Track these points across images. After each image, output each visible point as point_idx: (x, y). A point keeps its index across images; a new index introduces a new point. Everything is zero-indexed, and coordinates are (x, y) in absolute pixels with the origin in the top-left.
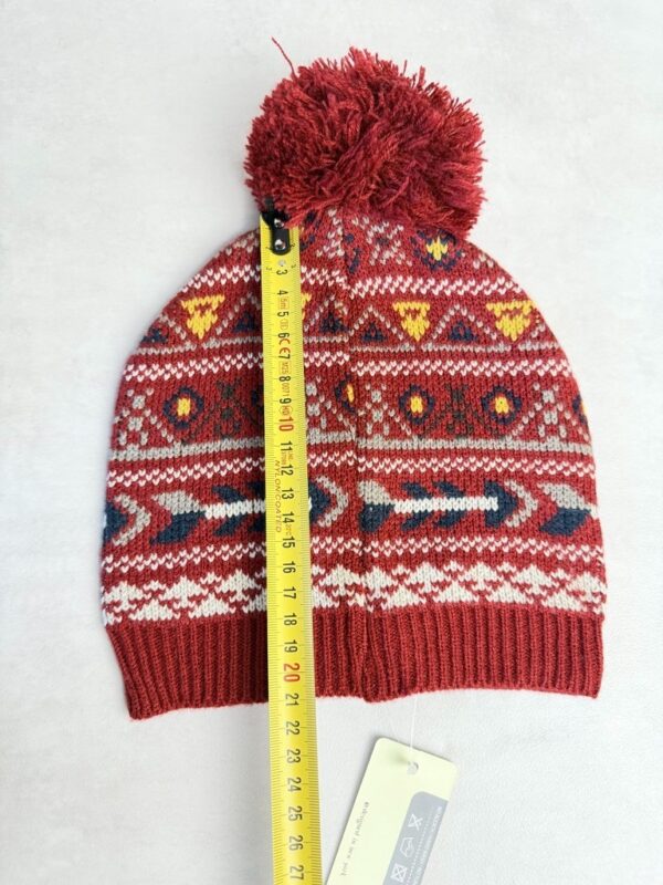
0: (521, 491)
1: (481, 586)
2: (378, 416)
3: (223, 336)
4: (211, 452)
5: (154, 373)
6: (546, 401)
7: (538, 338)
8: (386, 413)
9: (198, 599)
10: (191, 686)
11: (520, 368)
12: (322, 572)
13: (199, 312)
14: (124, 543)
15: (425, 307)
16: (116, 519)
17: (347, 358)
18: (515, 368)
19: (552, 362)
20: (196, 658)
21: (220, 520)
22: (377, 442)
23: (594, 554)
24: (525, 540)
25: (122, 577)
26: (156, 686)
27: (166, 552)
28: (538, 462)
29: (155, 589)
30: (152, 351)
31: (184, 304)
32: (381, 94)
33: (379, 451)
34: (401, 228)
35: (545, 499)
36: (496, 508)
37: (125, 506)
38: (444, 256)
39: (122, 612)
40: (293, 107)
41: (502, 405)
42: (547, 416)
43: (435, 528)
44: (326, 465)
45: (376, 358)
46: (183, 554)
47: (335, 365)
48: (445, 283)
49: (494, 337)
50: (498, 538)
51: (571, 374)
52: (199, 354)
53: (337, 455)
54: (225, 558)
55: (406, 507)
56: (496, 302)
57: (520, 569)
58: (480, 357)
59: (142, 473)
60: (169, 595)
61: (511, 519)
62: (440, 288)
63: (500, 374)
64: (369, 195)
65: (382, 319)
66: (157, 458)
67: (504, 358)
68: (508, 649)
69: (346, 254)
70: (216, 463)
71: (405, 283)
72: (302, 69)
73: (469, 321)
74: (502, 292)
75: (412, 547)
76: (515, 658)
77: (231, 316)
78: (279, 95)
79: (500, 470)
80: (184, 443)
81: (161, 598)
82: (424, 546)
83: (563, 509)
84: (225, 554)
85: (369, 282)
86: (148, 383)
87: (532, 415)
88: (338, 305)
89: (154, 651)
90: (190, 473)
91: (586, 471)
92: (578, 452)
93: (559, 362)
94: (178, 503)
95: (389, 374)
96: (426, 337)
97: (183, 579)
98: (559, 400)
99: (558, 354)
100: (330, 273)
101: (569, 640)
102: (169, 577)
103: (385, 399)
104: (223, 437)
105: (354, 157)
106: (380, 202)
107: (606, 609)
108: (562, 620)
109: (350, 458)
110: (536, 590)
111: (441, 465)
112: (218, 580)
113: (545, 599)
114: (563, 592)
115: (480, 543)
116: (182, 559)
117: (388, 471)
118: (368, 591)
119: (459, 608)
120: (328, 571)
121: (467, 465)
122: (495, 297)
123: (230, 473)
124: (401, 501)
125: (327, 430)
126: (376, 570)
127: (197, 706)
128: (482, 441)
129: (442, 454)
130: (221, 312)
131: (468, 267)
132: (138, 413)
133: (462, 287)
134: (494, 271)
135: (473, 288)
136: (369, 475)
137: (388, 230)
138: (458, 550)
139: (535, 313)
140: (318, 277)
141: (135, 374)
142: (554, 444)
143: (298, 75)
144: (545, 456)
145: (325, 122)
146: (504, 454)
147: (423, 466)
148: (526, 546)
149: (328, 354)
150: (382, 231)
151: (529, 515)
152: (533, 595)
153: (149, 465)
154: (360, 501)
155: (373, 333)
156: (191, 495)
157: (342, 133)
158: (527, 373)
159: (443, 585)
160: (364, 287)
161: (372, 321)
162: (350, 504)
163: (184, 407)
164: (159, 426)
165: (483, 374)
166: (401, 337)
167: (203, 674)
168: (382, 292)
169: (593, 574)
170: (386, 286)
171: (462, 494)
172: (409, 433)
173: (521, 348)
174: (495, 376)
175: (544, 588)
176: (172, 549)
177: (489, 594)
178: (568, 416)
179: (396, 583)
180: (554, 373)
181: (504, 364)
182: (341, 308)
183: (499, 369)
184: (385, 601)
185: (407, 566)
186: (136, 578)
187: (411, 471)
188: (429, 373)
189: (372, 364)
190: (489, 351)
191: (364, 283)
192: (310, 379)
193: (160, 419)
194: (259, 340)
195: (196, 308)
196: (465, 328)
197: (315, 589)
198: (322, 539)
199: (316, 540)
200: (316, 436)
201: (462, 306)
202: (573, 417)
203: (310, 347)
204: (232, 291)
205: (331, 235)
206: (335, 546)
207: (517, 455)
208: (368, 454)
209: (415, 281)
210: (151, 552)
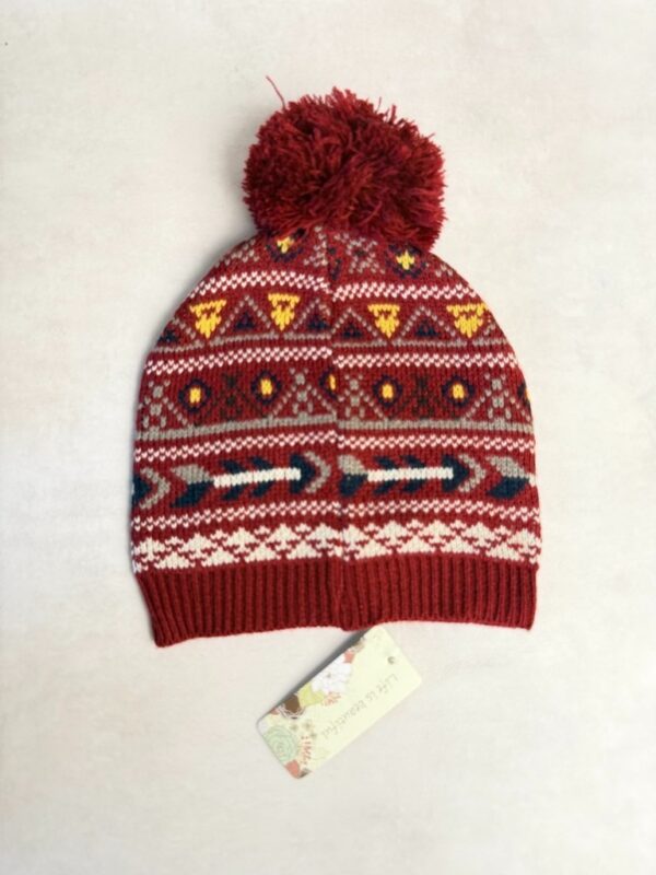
0: (471, 463)
1: (437, 540)
2: (355, 401)
3: (227, 334)
4: (218, 432)
5: (170, 367)
6: (495, 388)
7: (490, 335)
8: (362, 399)
9: (209, 551)
10: (204, 620)
11: (473, 361)
12: (309, 529)
13: (205, 315)
14: (149, 507)
15: (395, 309)
16: (141, 488)
17: (330, 352)
18: (469, 361)
19: (500, 356)
20: (208, 598)
21: (226, 488)
22: (355, 424)
23: (531, 514)
24: (474, 503)
25: (148, 534)
26: (176, 620)
27: (183, 513)
28: (487, 439)
29: (174, 543)
30: (167, 349)
31: (192, 309)
32: (358, 131)
33: (355, 431)
34: (375, 243)
35: (491, 470)
36: (451, 477)
37: (149, 477)
38: (411, 266)
39: (149, 562)
40: (284, 139)
41: (458, 391)
42: (495, 401)
43: (401, 494)
44: (312, 442)
45: (354, 352)
46: (197, 515)
47: (320, 358)
48: (413, 288)
49: (453, 334)
50: (452, 501)
51: (517, 366)
52: (206, 351)
53: (321, 433)
54: (231, 519)
55: (377, 476)
56: (454, 305)
57: (469, 526)
58: (441, 351)
59: (163, 450)
60: (186, 548)
61: (463, 485)
62: (408, 292)
63: (458, 365)
64: (349, 214)
65: (360, 319)
66: (174, 438)
67: (461, 352)
68: (458, 590)
69: (329, 265)
70: (222, 441)
71: (378, 289)
72: (292, 104)
73: (432, 321)
74: (460, 296)
75: (381, 508)
76: (463, 596)
77: (232, 317)
78: (272, 127)
79: (455, 446)
80: (196, 425)
81: (180, 550)
82: (392, 507)
83: (506, 477)
84: (230, 515)
85: (349, 288)
86: (165, 374)
87: (483, 400)
88: (322, 307)
89: (175, 593)
90: (202, 450)
91: (527, 446)
92: (520, 430)
93: (506, 356)
94: (192, 475)
95: (365, 366)
96: (396, 334)
97: (197, 536)
98: (505, 387)
99: (506, 349)
100: (315, 279)
101: (509, 584)
102: (186, 534)
103: (362, 387)
104: (228, 420)
105: (336, 185)
106: (358, 221)
107: (540, 560)
108: (503, 568)
109: (332, 437)
110: (482, 543)
111: (407, 442)
112: (225, 536)
113: (489, 550)
114: (504, 545)
115: (436, 505)
116: (196, 519)
117: (363, 447)
118: (344, 544)
119: (418, 557)
120: (313, 529)
121: (428, 442)
122: (454, 301)
123: (234, 450)
124: (373, 472)
125: (313, 414)
126: (352, 528)
127: (209, 635)
128: (442, 422)
129: (407, 433)
130: (224, 314)
131: (432, 275)
132: (157, 401)
133: (427, 292)
134: (454, 279)
135: (436, 293)
136: (347, 450)
137: (364, 244)
138: (420, 511)
139: (487, 315)
140: (305, 282)
141: (154, 368)
142: (500, 424)
143: (288, 108)
144: (492, 434)
145: (312, 153)
146: (459, 433)
147: (391, 442)
148: (474, 508)
149: (314, 349)
150: (359, 244)
151: (478, 482)
152: (479, 546)
153: (167, 444)
154: (340, 472)
155: (352, 331)
156: (202, 468)
157: (326, 163)
158: (480, 365)
159: (406, 539)
160: (344, 292)
161: (351, 321)
162: (332, 474)
163: (195, 395)
164: (175, 412)
165: (443, 366)
166: (375, 334)
167: (214, 610)
168: (360, 296)
169: (530, 531)
170: (362, 291)
171: (422, 465)
172: (381, 416)
173: (475, 343)
174: (453, 367)
175: (488, 541)
176: (188, 512)
177: (443, 545)
178: (513, 401)
179: (367, 538)
180: (502, 365)
181: (461, 356)
182: (324, 310)
183: (456, 361)
184: (358, 552)
185: (376, 524)
186: (159, 535)
187: (382, 447)
188: (398, 364)
189: (351, 357)
190: (449, 345)
191: (344, 288)
192: (299, 370)
193: (175, 406)
194: (256, 337)
195: (203, 312)
196: (428, 327)
197: (303, 543)
198: (309, 503)
199: (304, 504)
200: (304, 419)
201: (427, 307)
202: (518, 401)
203: (299, 344)
204: (233, 296)
205: (317, 248)
206: (319, 508)
207: (470, 433)
208: (347, 433)
209: (387, 286)
210: (171, 513)
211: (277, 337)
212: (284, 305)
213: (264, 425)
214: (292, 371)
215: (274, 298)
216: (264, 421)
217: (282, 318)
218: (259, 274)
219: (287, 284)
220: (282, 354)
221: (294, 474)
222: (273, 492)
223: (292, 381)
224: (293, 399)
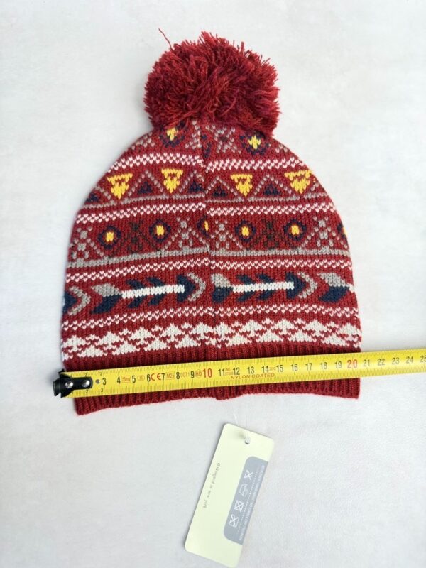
0: (307, 278)
1: (285, 332)
2: (222, 238)
3: (132, 197)
4: (125, 261)
5: (93, 218)
6: (321, 226)
7: (315, 191)
8: (227, 236)
9: (118, 344)
11: (305, 209)
12: (191, 326)
13: (118, 184)
14: (75, 314)
15: (249, 177)
16: (70, 300)
17: (204, 206)
18: (301, 209)
19: (323, 204)
21: (131, 299)
22: (222, 253)
23: (352, 313)
24: (310, 306)
25: (73, 333)
27: (99, 318)
28: (317, 261)
29: (92, 339)
30: (91, 206)
31: (109, 179)
32: (218, 52)
33: (223, 257)
34: (234, 131)
35: (322, 283)
36: (292, 288)
37: (75, 293)
38: (259, 146)
39: (73, 353)
40: (170, 63)
41: (295, 230)
42: (321, 235)
43: (257, 300)
44: (192, 266)
45: (222, 206)
46: (109, 319)
47: (197, 210)
48: (260, 162)
49: (290, 192)
50: (294, 305)
51: (335, 211)
52: (118, 208)
53: (198, 260)
54: (134, 321)
55: (239, 289)
56: (290, 172)
57: (308, 322)
58: (282, 204)
59: (86, 274)
60: (101, 342)
61: (302, 294)
62: (257, 165)
63: (294, 213)
64: (214, 110)
65: (225, 184)
66: (94, 266)
67: (296, 203)
69: (202, 147)
70: (129, 267)
71: (237, 163)
72: (175, 45)
73: (275, 184)
74: (293, 166)
75: (243, 311)
77: (136, 185)
78: (163, 60)
79: (295, 266)
80: (110, 257)
81: (97, 344)
82: (251, 310)
83: (333, 287)
84: (133, 318)
85: (217, 163)
86: (89, 224)
87: (313, 235)
88: (199, 176)
90: (113, 273)
91: (346, 265)
92: (341, 254)
93: (327, 204)
94: (106, 290)
95: (229, 215)
96: (250, 194)
97: (109, 333)
98: (328, 225)
99: (327, 200)
100: (193, 158)
102: (101, 332)
103: (227, 229)
104: (132, 253)
105: (204, 87)
106: (220, 113)
107: (361, 345)
108: (334, 352)
109: (206, 262)
110: (318, 334)
111: (260, 265)
112: (130, 333)
113: (323, 339)
114: (334, 335)
115: (283, 308)
116: (108, 322)
117: (229, 268)
118: (217, 337)
119: (272, 345)
120: (194, 326)
121: (275, 264)
122: (290, 169)
123: (136, 273)
124: (237, 286)
125: (193, 247)
126: (222, 324)
127: (116, 406)
128: (285, 251)
129: (260, 259)
130: (131, 183)
131: (273, 152)
132: (83, 241)
133: (270, 164)
134: (288, 154)
135: (276, 165)
136: (217, 270)
137: (226, 132)
138: (271, 312)
139: (312, 177)
140: (187, 160)
141: (82, 219)
142: (326, 250)
143: (173, 49)
144: (321, 257)
146: (297, 258)
147: (250, 265)
148: (311, 309)
149: (193, 205)
150: (223, 133)
151: (313, 291)
152: (316, 337)
153: (89, 270)
154: (213, 285)
155: (220, 192)
156: (114, 286)
157: (198, 75)
158: (309, 211)
159: (262, 332)
160: (213, 166)
161: (218, 186)
162: (207, 287)
163: (110, 237)
164: (95, 248)
165: (284, 214)
166: (236, 194)
168: (224, 169)
169: (352, 324)
170: (226, 165)
171: (272, 281)
172: (241, 247)
173: (305, 197)
174: (291, 214)
175: (322, 332)
176: (103, 316)
177: (290, 337)
178: (334, 234)
179: (234, 332)
180: (325, 210)
181: (296, 207)
182: (200, 178)
183: (293, 210)
184: (227, 342)
185: (240, 322)
186: (82, 333)
187: (243, 268)
188: (252, 213)
189: (219, 209)
190: (287, 200)
191: (213, 163)
192: (183, 219)
193: (96, 244)
194: (153, 198)
195: (116, 182)
196: (273, 188)
197: (187, 336)
198: (191, 308)
199: (187, 309)
200: (186, 251)
201: (271, 176)
202: (337, 235)
203: (183, 202)
204: (137, 171)
205: (194, 136)
206: (198, 312)
207: (305, 258)
208: (217, 259)
209: (243, 162)
210: (91, 318)
211: (167, 198)
212: (172, 176)
213: (159, 256)
214: (178, 220)
215: (165, 172)
216: (159, 253)
217: (171, 185)
218: (155, 155)
219: (174, 162)
220: (171, 209)
221: (180, 289)
222: (165, 301)
223: (179, 226)
224: (179, 238)
